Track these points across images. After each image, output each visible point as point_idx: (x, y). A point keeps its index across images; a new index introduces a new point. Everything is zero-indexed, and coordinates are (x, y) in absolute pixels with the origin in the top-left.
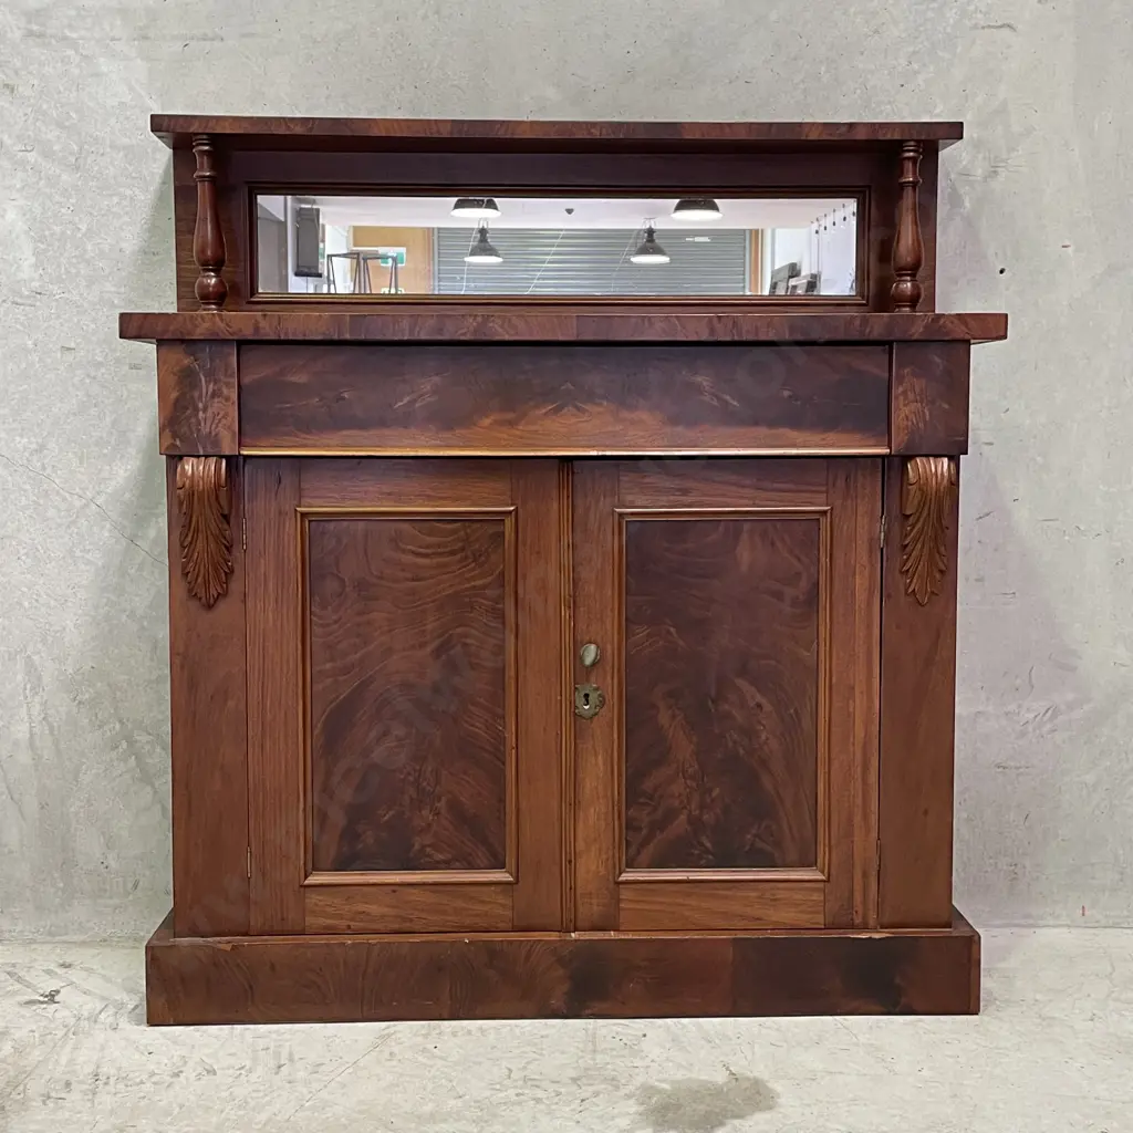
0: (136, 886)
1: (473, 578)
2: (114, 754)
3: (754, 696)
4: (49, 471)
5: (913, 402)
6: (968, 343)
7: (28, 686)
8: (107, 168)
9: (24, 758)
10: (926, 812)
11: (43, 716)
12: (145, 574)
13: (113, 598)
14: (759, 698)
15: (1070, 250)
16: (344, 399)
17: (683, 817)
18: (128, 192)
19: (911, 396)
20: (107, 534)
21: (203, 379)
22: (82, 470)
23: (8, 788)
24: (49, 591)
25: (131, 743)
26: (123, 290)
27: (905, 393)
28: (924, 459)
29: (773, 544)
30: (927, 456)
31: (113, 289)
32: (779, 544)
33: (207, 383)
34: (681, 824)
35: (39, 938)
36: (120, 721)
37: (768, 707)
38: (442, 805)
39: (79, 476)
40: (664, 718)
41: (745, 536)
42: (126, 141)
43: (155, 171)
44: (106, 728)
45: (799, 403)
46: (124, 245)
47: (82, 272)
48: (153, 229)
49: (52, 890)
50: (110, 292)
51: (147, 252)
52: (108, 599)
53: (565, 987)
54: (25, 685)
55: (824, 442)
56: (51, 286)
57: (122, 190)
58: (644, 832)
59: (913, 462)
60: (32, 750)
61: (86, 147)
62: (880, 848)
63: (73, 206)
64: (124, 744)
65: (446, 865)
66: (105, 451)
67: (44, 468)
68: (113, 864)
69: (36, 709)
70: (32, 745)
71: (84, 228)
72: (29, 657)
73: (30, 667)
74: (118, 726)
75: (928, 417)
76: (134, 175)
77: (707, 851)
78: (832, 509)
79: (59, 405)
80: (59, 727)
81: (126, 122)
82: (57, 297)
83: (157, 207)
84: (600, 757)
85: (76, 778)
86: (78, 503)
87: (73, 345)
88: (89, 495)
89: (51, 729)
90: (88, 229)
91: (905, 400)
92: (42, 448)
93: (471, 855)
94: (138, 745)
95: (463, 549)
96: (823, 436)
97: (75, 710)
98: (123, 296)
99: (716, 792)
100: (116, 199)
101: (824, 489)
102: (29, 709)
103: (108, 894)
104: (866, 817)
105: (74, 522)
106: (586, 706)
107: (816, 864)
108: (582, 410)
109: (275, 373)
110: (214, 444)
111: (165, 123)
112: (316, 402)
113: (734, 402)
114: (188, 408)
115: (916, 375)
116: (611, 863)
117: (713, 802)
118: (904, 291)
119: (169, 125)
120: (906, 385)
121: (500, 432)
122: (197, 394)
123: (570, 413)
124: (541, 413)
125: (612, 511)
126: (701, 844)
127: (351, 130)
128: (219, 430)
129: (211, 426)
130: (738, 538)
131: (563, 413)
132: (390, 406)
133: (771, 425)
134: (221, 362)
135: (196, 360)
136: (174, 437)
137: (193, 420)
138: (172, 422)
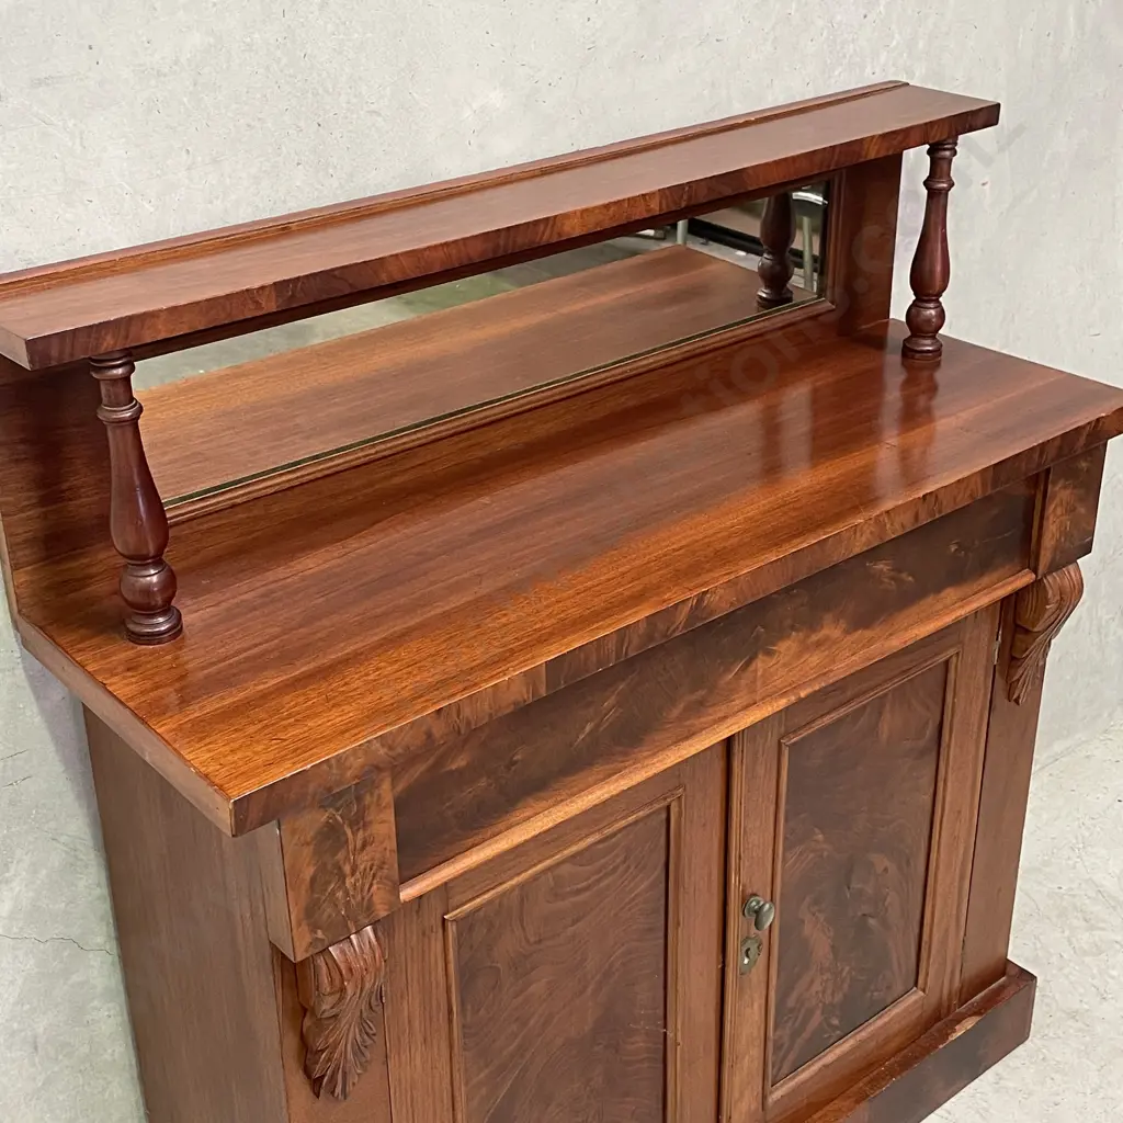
3: (882, 863)
5: (1059, 517)
10: (999, 892)
14: (886, 863)
15: (986, 187)
16: (516, 762)
17: (818, 1012)
21: (349, 831)
29: (909, 705)
32: (913, 700)
33: (355, 832)
34: (817, 1018)
37: (892, 866)
40: (808, 929)
41: (888, 707)
58: (786, 1045)
62: (965, 944)
77: (836, 1028)
78: (963, 646)
84: (756, 1003)
95: (625, 861)
99: (846, 970)
104: (957, 922)
106: (746, 961)
107: (916, 984)
108: (769, 653)
109: (429, 770)
110: (370, 908)
111: (54, 353)
112: (483, 783)
113: (910, 578)
114: (329, 883)
115: (1065, 487)
116: (760, 1095)
117: (843, 982)
118: (928, 321)
119: (61, 353)
120: (1057, 501)
121: (689, 719)
122: (340, 856)
123: (760, 664)
124: (730, 677)
125: (779, 744)
126: (830, 1025)
127: (351, 285)
128: (375, 887)
129: (362, 891)
130: (880, 714)
131: (752, 668)
132: (571, 745)
133: (938, 589)
134: (372, 794)
135: (337, 810)
136: (314, 928)
137: (340, 894)
138: (310, 912)
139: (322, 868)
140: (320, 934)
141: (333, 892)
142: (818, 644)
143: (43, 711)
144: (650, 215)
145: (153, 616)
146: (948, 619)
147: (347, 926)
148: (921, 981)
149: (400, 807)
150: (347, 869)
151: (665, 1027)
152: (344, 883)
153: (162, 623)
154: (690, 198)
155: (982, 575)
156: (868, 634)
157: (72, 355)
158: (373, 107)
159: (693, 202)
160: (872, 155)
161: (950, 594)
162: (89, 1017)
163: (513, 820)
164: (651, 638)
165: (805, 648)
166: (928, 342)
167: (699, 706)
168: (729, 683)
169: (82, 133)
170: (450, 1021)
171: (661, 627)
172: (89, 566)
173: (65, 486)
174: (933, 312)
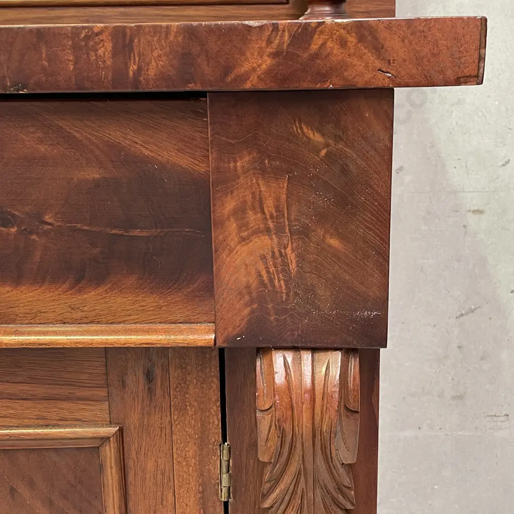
5: (257, 232)
6: (387, 94)
19: (253, 218)
27: (239, 212)
28: (290, 356)
30: (295, 349)
45: (13, 230)
55: (79, 315)
59: (265, 361)
75: (293, 267)
78: (121, 430)
91: (240, 229)
96: (76, 300)
101: (103, 393)
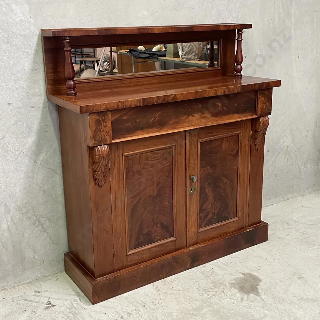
0: (44, 262)
1: (165, 164)
2: (34, 226)
3: (225, 180)
4: (7, 144)
5: (262, 104)
7: (6, 212)
8: (18, 42)
9: (7, 234)
10: (257, 199)
11: (11, 220)
12: (40, 171)
13: (31, 180)
14: (226, 181)
15: (258, 51)
16: (137, 122)
17: (211, 213)
18: (26, 50)
20: (27, 161)
21: (102, 122)
22: (18, 142)
23: (2, 244)
24: (10, 182)
25: (39, 221)
26: (26, 83)
28: (263, 117)
29: (229, 142)
31: (23, 83)
32: (231, 142)
33: (103, 123)
34: (210, 215)
35: (16, 285)
36: (36, 216)
37: (228, 182)
38: (159, 225)
39: (17, 144)
40: (207, 190)
41: (224, 141)
42: (23, 33)
43: (34, 42)
44: (31, 219)
45: (238, 107)
46: (26, 68)
47: (13, 78)
48: (35, 62)
49: (19, 270)
50: (22, 84)
51: (33, 70)
52: (29, 181)
53: (190, 261)
54: (5, 212)
56: (2, 84)
57: (23, 49)
58: (203, 219)
59: (261, 118)
60: (9, 231)
61: (10, 35)
62: (249, 210)
63: (8, 56)
64: (37, 223)
65: (160, 240)
66: (25, 135)
67: (5, 143)
68: (36, 257)
69: (9, 218)
70: (9, 229)
71: (12, 63)
72: (6, 204)
73: (6, 206)
74: (35, 218)
75: (264, 107)
76: (27, 44)
77: (216, 220)
78: (242, 132)
79: (8, 123)
80: (17, 222)
81: (23, 26)
82: (5, 87)
83: (36, 54)
84: (194, 204)
85: (23, 236)
86: (17, 153)
87: (11, 103)
88: (20, 150)
89: (15, 223)
90: (13, 63)
91: (260, 103)
92: (4, 137)
93: (165, 235)
94: (42, 221)
95: (162, 157)
96: (243, 115)
97: (21, 216)
98: (27, 85)
99: (217, 205)
100: (21, 53)
101: (240, 127)
102: (7, 219)
103: (36, 266)
104: (246, 203)
105: (16, 159)
106: (192, 192)
107: (236, 216)
108: (193, 116)
109: (119, 117)
110: (106, 141)
111: (57, 33)
112: (130, 124)
113: (226, 109)
114: (98, 132)
115: (263, 97)
116: (196, 228)
117: (217, 208)
118: (239, 69)
119: (58, 34)
120: (261, 100)
121: (175, 125)
122: (101, 127)
123: (190, 117)
124: (184, 118)
125: (197, 140)
126: (214, 218)
127: (111, 33)
128: (107, 136)
129: (105, 136)
130: (222, 142)
131: (189, 117)
132: (149, 122)
133: (233, 114)
134: (107, 117)
135: (100, 117)
136: (95, 141)
137: (100, 135)
138: (94, 137)
139: (96, 128)
140: (96, 142)
141: (99, 135)
142: (204, 118)
143: (51, 118)
144: (172, 32)
145: (71, 90)
146: (235, 120)
147: (101, 143)
148: (237, 216)
149: (113, 123)
150: (102, 130)
151: (173, 201)
152: (101, 133)
153: (73, 92)
154: (181, 30)
155: (244, 113)
156: (216, 119)
157: (60, 35)
158: (120, 10)
159: (182, 31)
160: (222, 29)
161: (236, 115)
162: (56, 189)
163: (136, 134)
164: (164, 100)
165: (201, 117)
166: (239, 73)
167: (177, 123)
168: (184, 120)
169: (66, 6)
170: (124, 179)
171: (166, 99)
172: (62, 88)
173: (58, 70)
174: (240, 67)
